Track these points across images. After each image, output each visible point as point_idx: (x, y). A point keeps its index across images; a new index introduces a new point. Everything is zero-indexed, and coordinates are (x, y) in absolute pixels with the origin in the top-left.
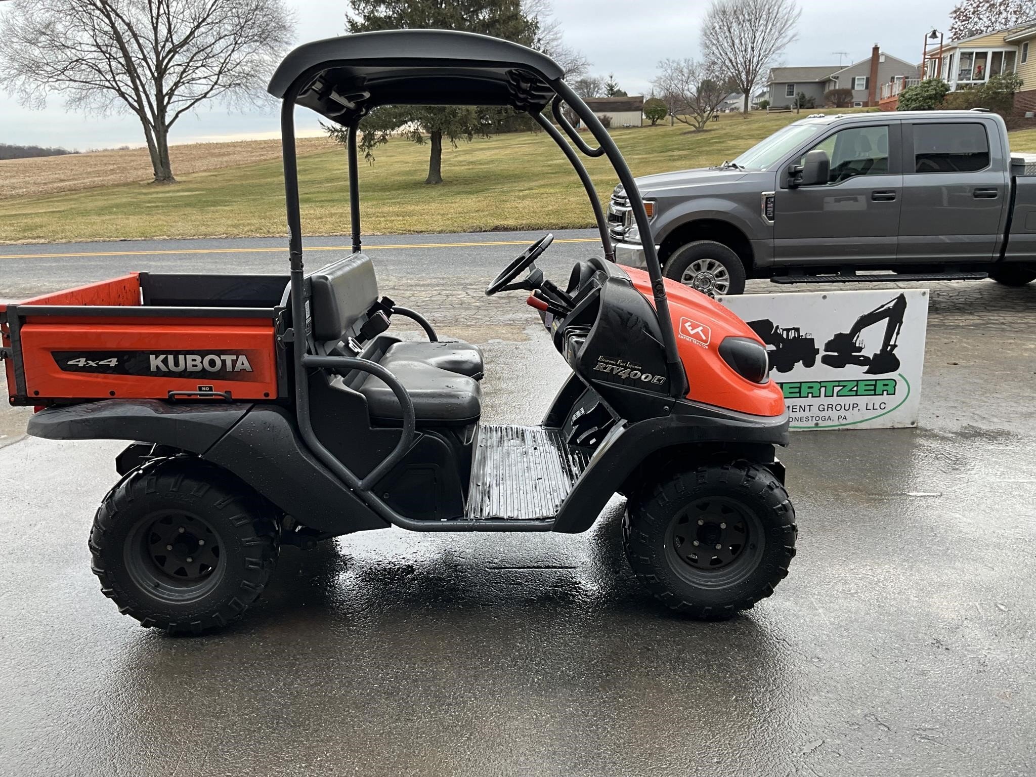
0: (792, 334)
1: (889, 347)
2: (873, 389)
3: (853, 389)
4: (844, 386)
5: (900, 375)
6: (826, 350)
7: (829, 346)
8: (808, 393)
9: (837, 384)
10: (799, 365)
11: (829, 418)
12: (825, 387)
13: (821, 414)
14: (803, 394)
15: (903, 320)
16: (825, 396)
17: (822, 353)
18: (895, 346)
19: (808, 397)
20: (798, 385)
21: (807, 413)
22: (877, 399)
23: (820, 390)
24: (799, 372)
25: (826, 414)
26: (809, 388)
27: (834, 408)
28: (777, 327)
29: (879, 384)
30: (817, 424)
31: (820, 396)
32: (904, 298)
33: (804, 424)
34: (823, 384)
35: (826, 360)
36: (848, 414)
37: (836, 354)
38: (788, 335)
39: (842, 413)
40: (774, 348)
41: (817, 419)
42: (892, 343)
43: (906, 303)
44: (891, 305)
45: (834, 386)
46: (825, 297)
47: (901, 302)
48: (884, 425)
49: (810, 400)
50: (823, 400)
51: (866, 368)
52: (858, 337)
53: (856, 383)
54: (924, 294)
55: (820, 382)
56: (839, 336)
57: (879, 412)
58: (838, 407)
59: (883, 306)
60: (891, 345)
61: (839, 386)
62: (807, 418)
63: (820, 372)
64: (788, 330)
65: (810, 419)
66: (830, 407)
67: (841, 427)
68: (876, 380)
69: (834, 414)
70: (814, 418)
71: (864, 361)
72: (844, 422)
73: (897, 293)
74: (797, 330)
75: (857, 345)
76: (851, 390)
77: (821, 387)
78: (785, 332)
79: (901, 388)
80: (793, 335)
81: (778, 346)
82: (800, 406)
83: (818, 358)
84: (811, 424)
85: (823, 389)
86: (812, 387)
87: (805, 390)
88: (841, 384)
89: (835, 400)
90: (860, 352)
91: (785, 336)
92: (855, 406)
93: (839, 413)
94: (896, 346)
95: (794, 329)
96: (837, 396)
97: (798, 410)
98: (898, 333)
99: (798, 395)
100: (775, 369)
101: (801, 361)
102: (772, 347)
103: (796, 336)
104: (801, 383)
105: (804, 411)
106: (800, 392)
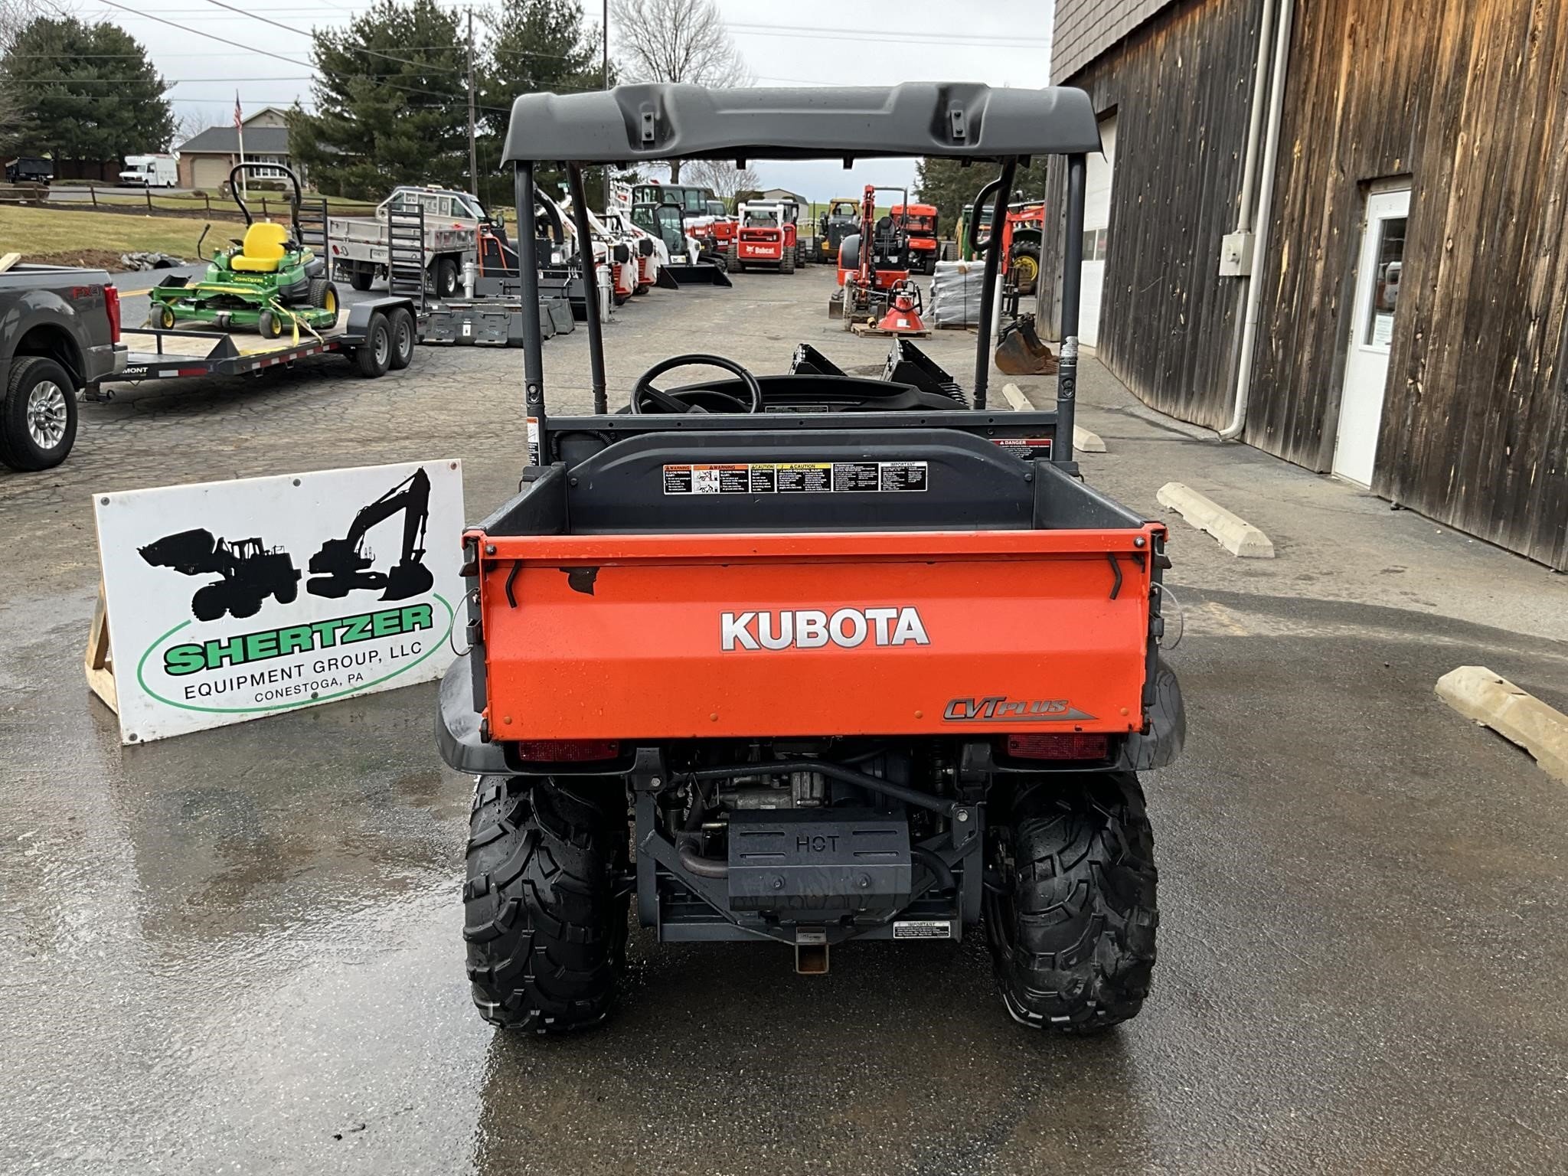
0: (249, 550)
1: (413, 555)
2: (398, 624)
3: (367, 628)
4: (351, 626)
5: (435, 595)
6: (312, 571)
7: (316, 564)
8: (293, 646)
9: (339, 623)
10: (270, 602)
11: (334, 682)
12: (320, 631)
13: (319, 678)
14: (284, 648)
15: (429, 509)
16: (323, 647)
17: (306, 576)
18: (421, 552)
19: (293, 653)
20: (274, 635)
21: (296, 680)
22: (406, 639)
23: (311, 637)
24: (271, 613)
25: (328, 675)
26: (293, 637)
27: (339, 664)
28: (221, 541)
29: (406, 614)
30: (315, 696)
31: (313, 649)
32: (425, 476)
33: (294, 699)
34: (315, 628)
35: (314, 587)
36: (363, 670)
37: (330, 575)
38: (242, 552)
39: (355, 669)
40: (220, 577)
41: (315, 685)
42: (417, 547)
43: (429, 483)
44: (406, 487)
45: (334, 629)
46: (297, 483)
47: (421, 482)
48: (422, 677)
49: (297, 657)
50: (320, 654)
51: (382, 592)
52: (362, 543)
53: (368, 618)
54: (454, 466)
55: (310, 626)
56: (330, 546)
57: (413, 658)
58: (347, 662)
59: (393, 491)
60: (416, 551)
61: (343, 627)
62: (297, 690)
63: (308, 607)
64: (241, 544)
65: (302, 688)
66: (333, 663)
67: (355, 693)
68: (400, 609)
69: (341, 674)
70: (308, 687)
71: (377, 582)
72: (360, 683)
73: (412, 468)
74: (257, 542)
75: (363, 557)
76: (363, 631)
77: (313, 632)
78: (236, 548)
79: (440, 615)
80: (252, 552)
81: (226, 574)
82: (283, 670)
83: (301, 585)
84: (305, 696)
85: (317, 636)
86: (297, 636)
87: (286, 643)
88: (346, 622)
89: (339, 651)
90: (368, 566)
91: (237, 554)
92: (373, 654)
93: (349, 671)
94: (424, 551)
95: (251, 540)
96: (342, 643)
97: (279, 677)
98: (423, 531)
99: (275, 652)
100: (228, 614)
101: (273, 594)
102: (217, 577)
103: (258, 552)
104: (277, 631)
105: (290, 677)
106: (278, 647)
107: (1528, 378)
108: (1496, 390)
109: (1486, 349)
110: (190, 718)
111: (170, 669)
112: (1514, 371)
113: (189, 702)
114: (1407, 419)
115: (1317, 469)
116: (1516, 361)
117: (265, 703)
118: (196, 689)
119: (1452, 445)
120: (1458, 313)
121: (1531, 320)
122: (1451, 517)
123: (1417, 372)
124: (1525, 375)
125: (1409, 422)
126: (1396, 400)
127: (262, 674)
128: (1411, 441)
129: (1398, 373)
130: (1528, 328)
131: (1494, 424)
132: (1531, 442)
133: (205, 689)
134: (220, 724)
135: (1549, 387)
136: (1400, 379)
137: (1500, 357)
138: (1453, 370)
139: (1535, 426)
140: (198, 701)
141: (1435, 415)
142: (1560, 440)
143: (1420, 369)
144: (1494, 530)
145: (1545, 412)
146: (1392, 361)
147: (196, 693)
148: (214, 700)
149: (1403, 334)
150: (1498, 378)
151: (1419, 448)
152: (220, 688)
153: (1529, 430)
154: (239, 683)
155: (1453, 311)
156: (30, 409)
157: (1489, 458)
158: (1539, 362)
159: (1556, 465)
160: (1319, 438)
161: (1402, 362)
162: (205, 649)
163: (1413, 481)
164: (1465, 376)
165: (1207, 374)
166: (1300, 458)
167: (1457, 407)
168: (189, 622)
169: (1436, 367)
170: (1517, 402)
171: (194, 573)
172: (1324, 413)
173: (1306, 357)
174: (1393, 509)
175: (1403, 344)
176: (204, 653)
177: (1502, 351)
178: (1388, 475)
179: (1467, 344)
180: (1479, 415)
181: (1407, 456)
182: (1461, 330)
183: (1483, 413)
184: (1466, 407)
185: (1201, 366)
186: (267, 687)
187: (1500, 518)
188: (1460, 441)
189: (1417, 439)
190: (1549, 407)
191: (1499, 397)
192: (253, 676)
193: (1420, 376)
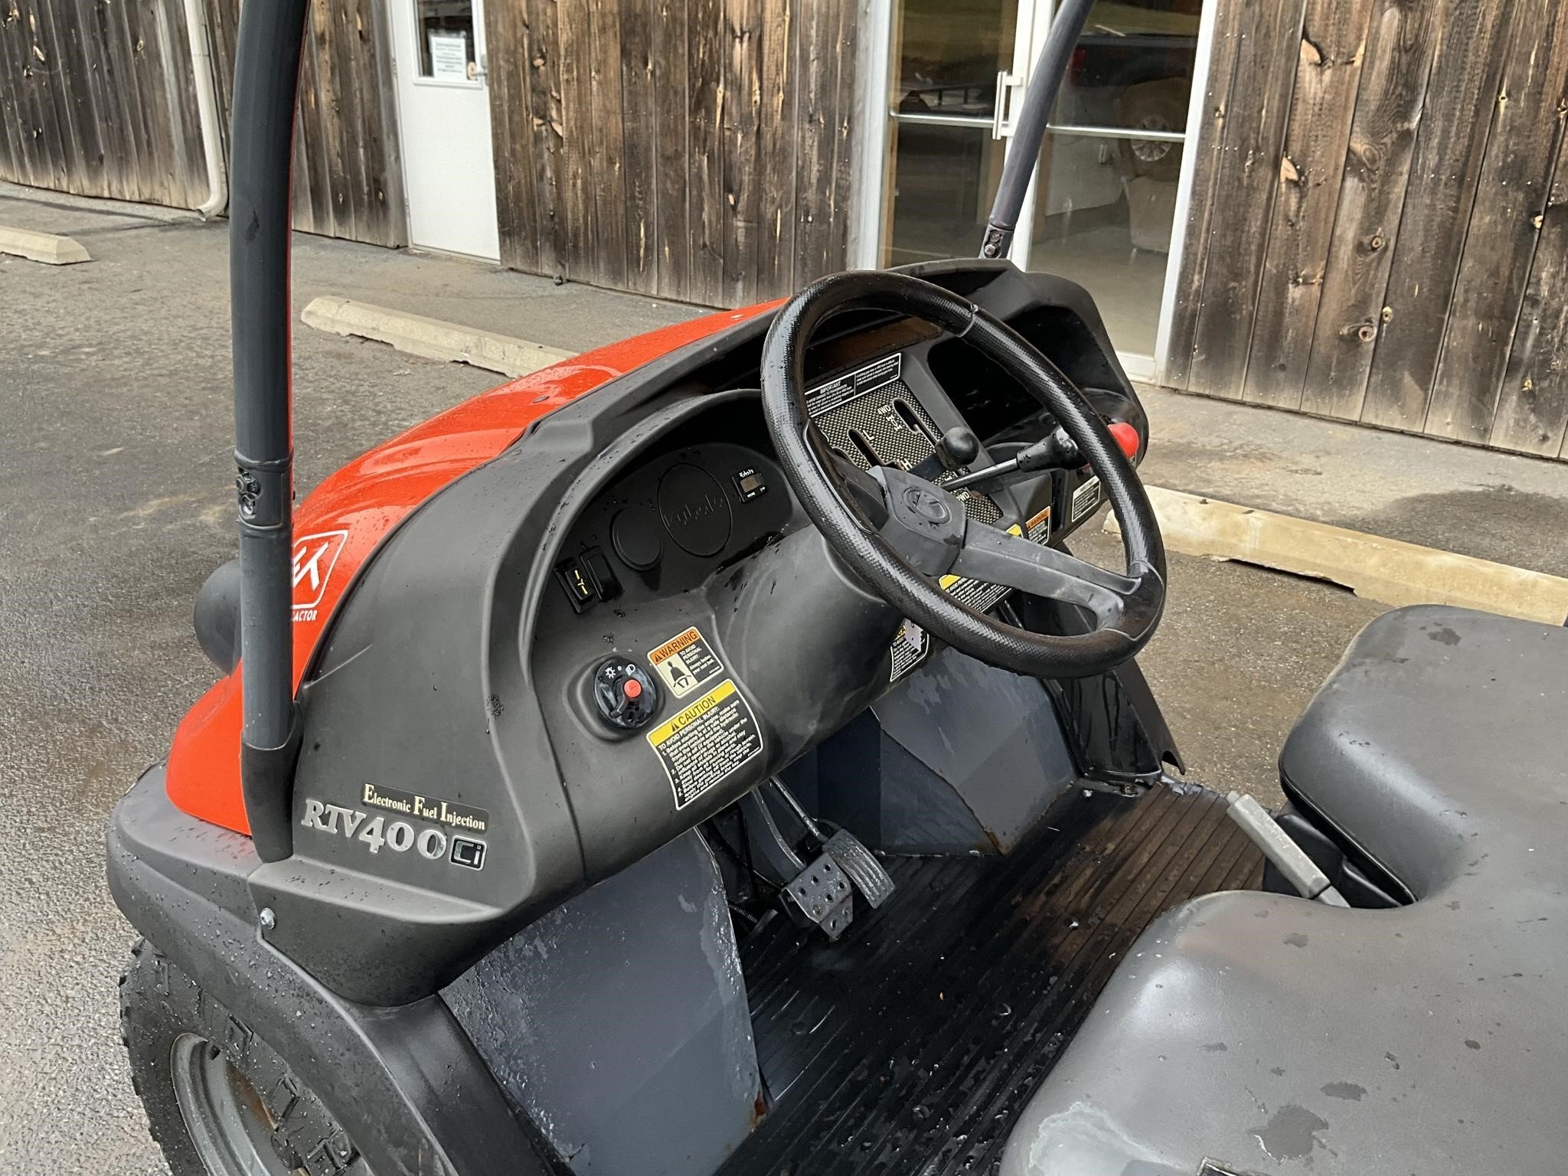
107: (745, 110)
108: (695, 128)
109: (666, 75)
112: (720, 101)
114: (543, 170)
115: (391, 243)
116: (721, 86)
119: (633, 198)
120: (603, 30)
121: (734, 38)
122: (654, 285)
123: (547, 109)
124: (740, 104)
125: (549, 173)
126: (518, 147)
128: (559, 197)
129: (511, 112)
130: (732, 47)
131: (700, 168)
132: (767, 186)
135: (783, 118)
136: (516, 118)
137: (692, 87)
138: (614, 104)
139: (769, 167)
141: (596, 162)
142: (814, 181)
143: (553, 105)
144: (729, 293)
145: (783, 150)
146: (494, 98)
149: (507, 61)
150: (694, 111)
151: (575, 205)
153: (759, 169)
155: (594, 28)
157: (702, 210)
158: (761, 88)
159: (813, 211)
160: (384, 203)
161: (515, 96)
163: (575, 246)
164: (635, 111)
165: (122, 130)
166: (354, 229)
167: (632, 152)
169: (582, 100)
170: (733, 141)
172: (382, 169)
173: (325, 98)
174: (558, 284)
175: (511, 75)
177: (692, 77)
178: (529, 243)
179: (630, 69)
180: (672, 159)
181: (557, 216)
182: (615, 52)
183: (678, 155)
184: (648, 149)
185: (106, 119)
187: (738, 280)
188: (646, 192)
189: (569, 195)
190: (790, 144)
191: (700, 137)
193: (554, 114)
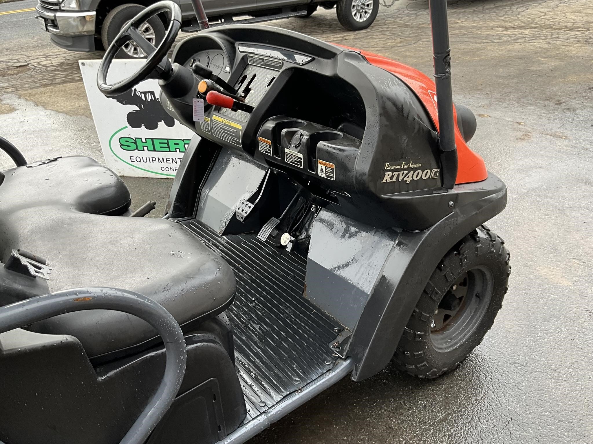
0: (149, 97)
8: (176, 149)
10: (162, 124)
14: (172, 148)
23: (184, 146)
24: (163, 130)
26: (175, 144)
28: (135, 91)
38: (146, 97)
40: (138, 109)
55: (183, 140)
63: (181, 131)
64: (145, 93)
74: (152, 93)
77: (185, 144)
78: (143, 95)
80: (150, 98)
81: (140, 107)
82: (172, 159)
83: (176, 119)
86: (178, 144)
91: (143, 98)
95: (149, 92)
97: (171, 162)
99: (168, 149)
100: (143, 127)
101: (163, 121)
102: (135, 108)
103: (153, 98)
104: (168, 140)
105: (176, 163)
106: (169, 147)
110: (133, 170)
111: (122, 146)
113: (132, 163)
117: (165, 172)
118: (134, 158)
127: (163, 159)
133: (138, 159)
134: (147, 177)
140: (136, 164)
147: (135, 160)
148: (142, 165)
152: (145, 161)
154: (153, 160)
156: (353, 4)
162: (135, 141)
168: (127, 127)
171: (125, 104)
176: (135, 143)
186: (165, 165)
192: (158, 158)
